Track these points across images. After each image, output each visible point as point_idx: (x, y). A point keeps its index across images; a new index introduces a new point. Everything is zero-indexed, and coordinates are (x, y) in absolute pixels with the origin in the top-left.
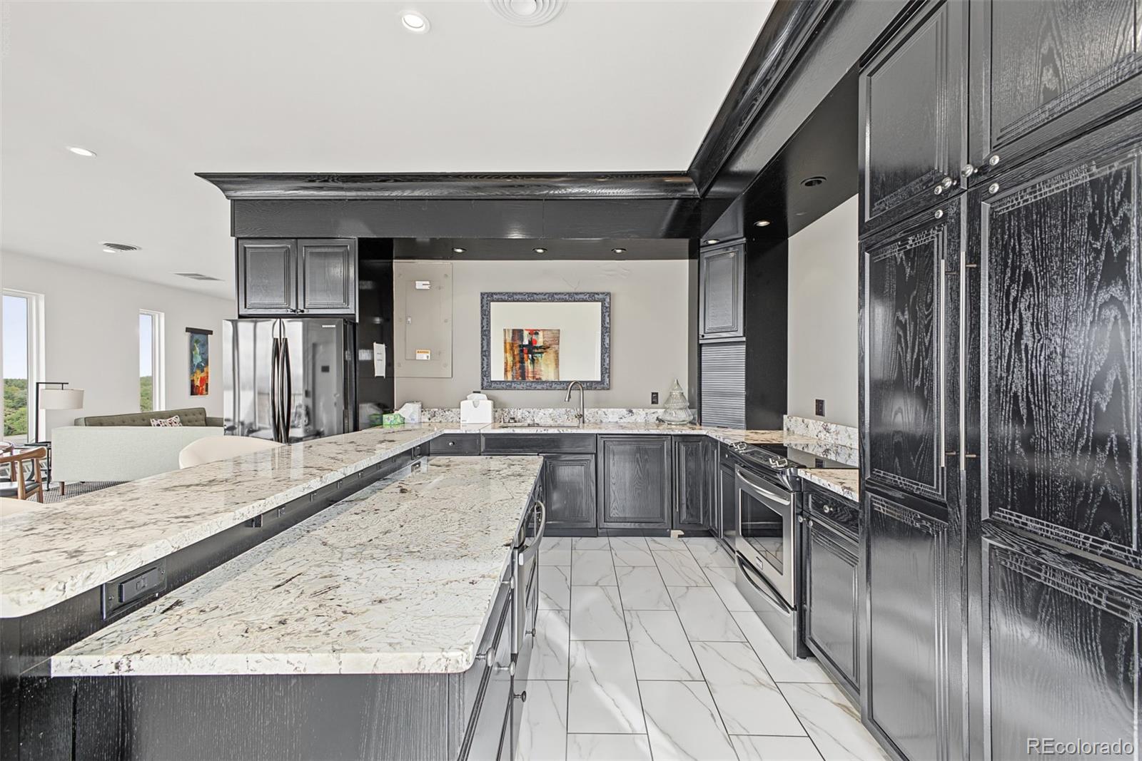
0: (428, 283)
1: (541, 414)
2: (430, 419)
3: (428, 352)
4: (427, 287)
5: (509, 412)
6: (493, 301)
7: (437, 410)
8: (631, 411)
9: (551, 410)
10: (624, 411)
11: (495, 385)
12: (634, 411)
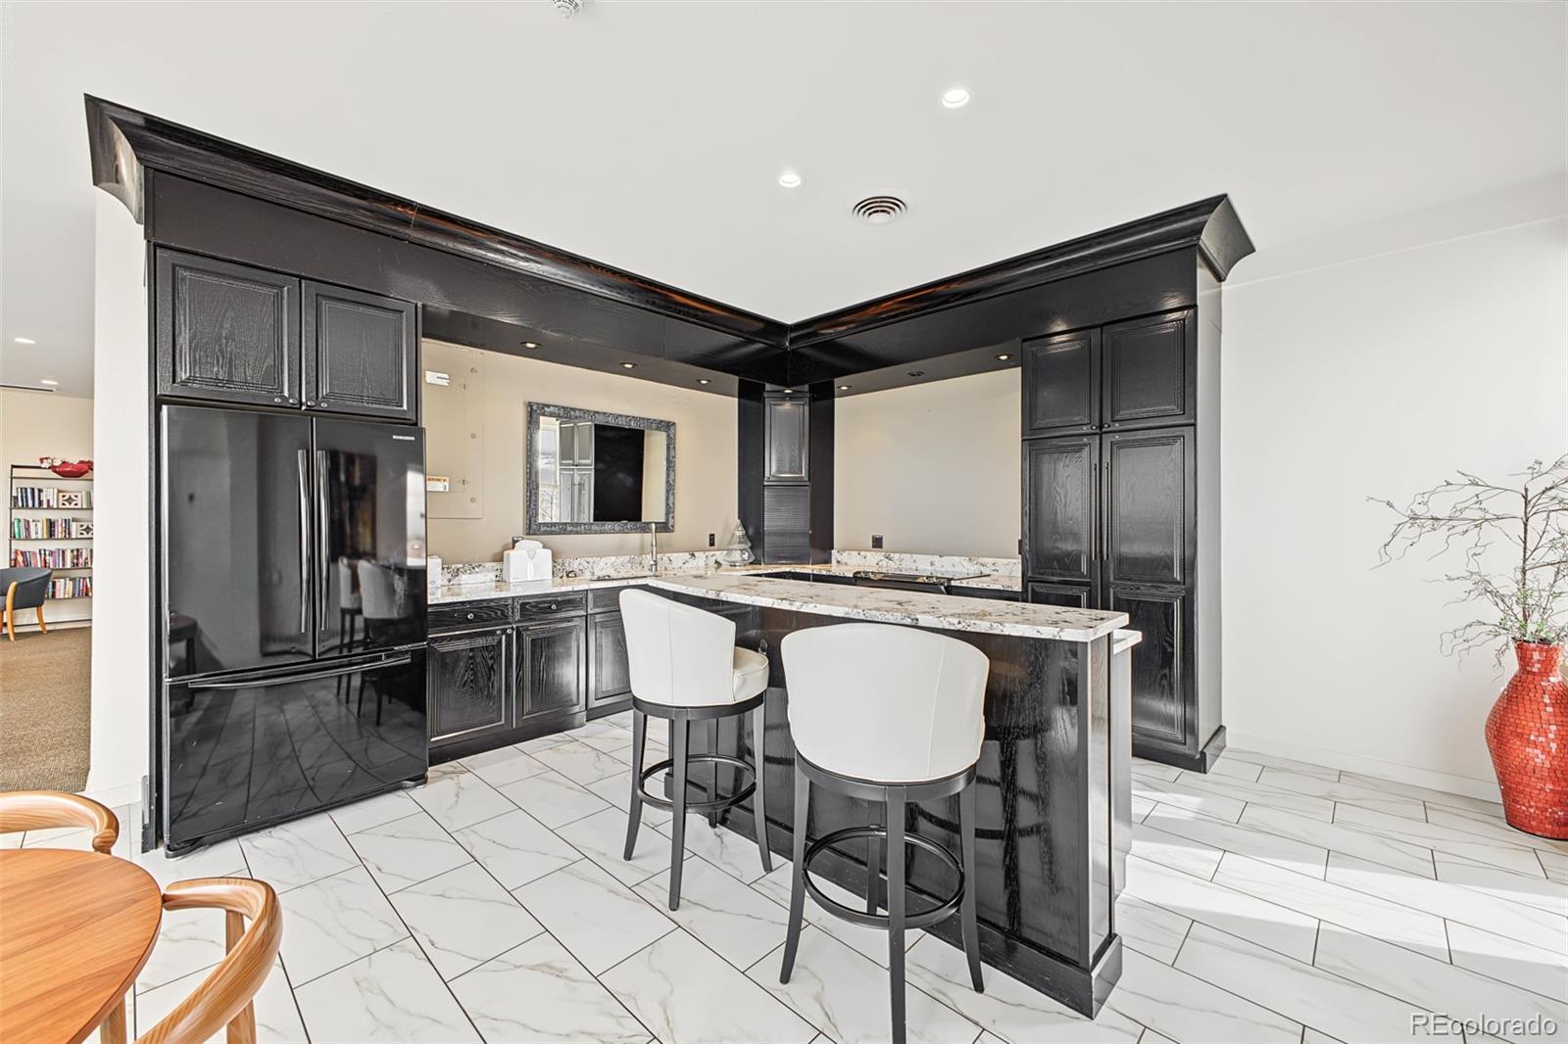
0: (446, 376)
1: (602, 564)
2: (449, 581)
3: (444, 480)
4: (445, 383)
5: (563, 564)
6: (544, 415)
7: (461, 566)
8: (693, 555)
9: (614, 558)
10: (687, 556)
11: (545, 528)
12: (696, 554)
